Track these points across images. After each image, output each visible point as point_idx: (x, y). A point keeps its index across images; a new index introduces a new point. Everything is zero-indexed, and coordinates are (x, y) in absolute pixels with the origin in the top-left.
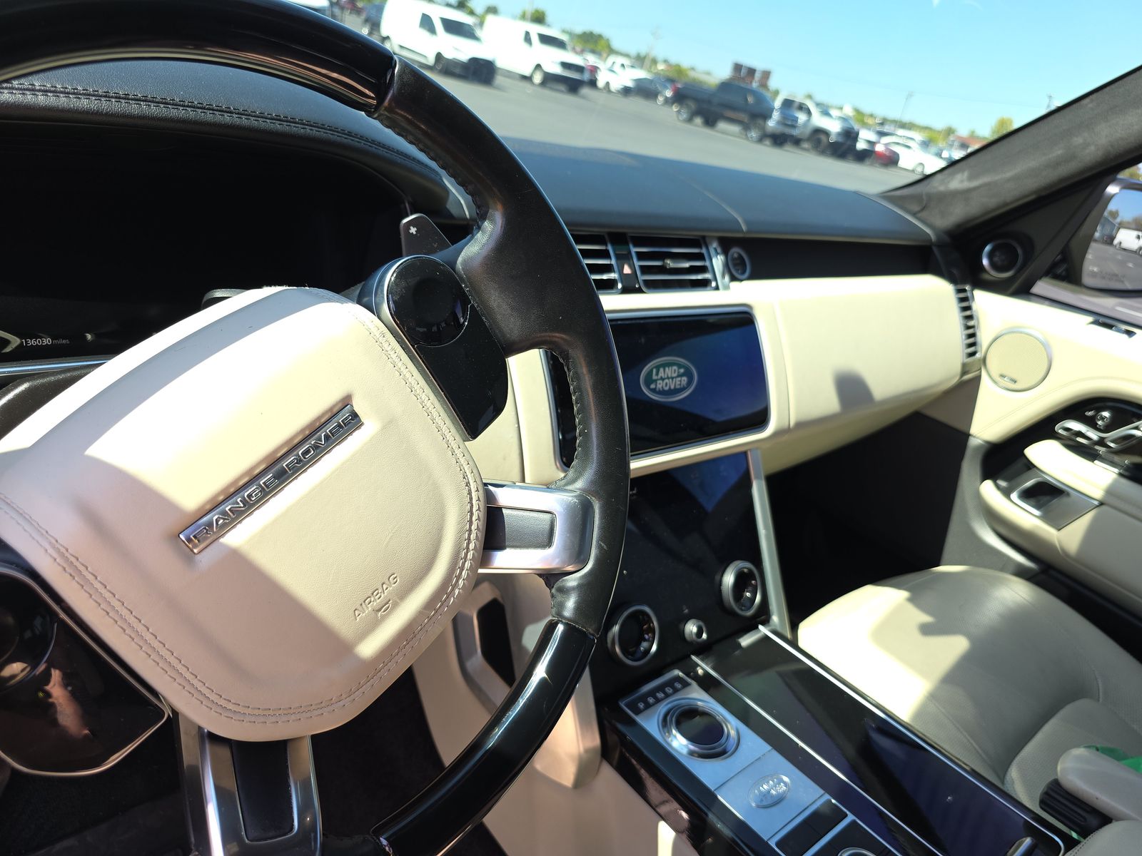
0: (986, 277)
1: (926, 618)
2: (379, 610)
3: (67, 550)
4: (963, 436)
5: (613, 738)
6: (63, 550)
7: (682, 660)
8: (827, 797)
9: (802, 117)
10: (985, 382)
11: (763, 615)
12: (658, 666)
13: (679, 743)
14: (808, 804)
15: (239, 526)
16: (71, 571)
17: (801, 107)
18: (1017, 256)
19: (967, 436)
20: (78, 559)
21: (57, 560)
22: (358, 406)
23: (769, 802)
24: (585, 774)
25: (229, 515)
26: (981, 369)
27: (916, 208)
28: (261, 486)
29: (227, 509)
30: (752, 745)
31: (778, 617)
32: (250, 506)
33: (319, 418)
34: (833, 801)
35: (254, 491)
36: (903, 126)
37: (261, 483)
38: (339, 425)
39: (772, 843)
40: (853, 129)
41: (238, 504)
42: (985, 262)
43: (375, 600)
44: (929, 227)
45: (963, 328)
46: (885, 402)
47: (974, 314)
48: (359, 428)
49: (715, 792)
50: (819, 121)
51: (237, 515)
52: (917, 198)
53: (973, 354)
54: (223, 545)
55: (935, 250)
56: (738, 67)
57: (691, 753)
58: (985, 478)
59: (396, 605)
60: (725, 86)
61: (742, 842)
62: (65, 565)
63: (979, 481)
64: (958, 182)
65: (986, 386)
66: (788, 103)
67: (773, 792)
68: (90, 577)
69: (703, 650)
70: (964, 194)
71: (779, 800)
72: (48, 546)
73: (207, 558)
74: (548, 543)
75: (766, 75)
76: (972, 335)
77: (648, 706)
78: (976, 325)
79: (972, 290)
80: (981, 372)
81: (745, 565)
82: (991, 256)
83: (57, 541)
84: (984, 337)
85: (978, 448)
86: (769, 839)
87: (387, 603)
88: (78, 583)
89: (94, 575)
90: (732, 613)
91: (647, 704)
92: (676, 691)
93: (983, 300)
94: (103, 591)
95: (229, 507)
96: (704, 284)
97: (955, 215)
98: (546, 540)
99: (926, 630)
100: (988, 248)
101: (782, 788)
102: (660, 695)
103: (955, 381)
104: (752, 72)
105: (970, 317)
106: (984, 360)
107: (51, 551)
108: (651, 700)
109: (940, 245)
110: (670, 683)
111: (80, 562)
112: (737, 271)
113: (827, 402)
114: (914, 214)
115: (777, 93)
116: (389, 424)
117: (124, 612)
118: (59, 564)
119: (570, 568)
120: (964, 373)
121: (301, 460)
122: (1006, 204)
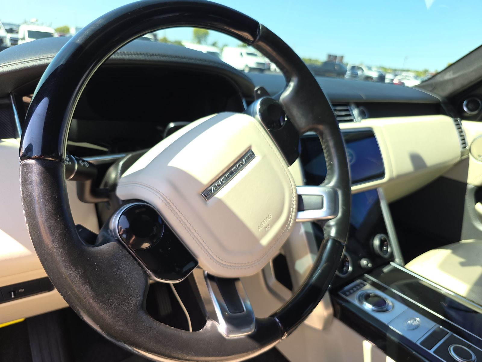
0: (466, 115)
1: (462, 260)
2: (266, 228)
3: (167, 198)
4: (464, 185)
5: (338, 307)
6: (165, 197)
7: (361, 276)
8: (438, 325)
9: (360, 73)
10: (471, 159)
11: (392, 258)
12: (352, 278)
13: (368, 307)
14: (430, 328)
15: (220, 191)
16: (168, 206)
17: (360, 68)
18: (479, 104)
19: (465, 184)
20: (170, 201)
21: (164, 201)
22: (253, 150)
23: (412, 328)
24: (327, 324)
25: (217, 187)
26: (469, 154)
27: (431, 89)
28: (226, 177)
29: (216, 185)
30: (400, 307)
31: (398, 259)
32: (223, 184)
33: (242, 153)
34: (441, 327)
35: (224, 179)
36: (404, 71)
37: (226, 176)
38: (248, 156)
39: (418, 343)
40: (383, 75)
41: (219, 183)
42: (465, 109)
43: (265, 224)
44: (438, 96)
45: (459, 136)
46: (431, 167)
47: (463, 131)
48: (255, 158)
49: (388, 325)
50: (367, 73)
51: (218, 187)
52: (431, 85)
53: (465, 147)
54: (215, 197)
55: (443, 105)
56: (330, 56)
57: (374, 311)
58: (476, 202)
59: (272, 226)
60: (325, 64)
61: (405, 344)
62: (166, 203)
63: (474, 204)
64: (448, 76)
65: (472, 161)
66: (353, 68)
67: (413, 324)
68: (174, 208)
69: (370, 271)
70: (452, 81)
71: (417, 327)
72: (160, 196)
73: (211, 202)
74: (321, 207)
75: (342, 58)
76: (464, 139)
77: (351, 294)
78: (464, 135)
79: (461, 121)
80: (469, 155)
81: (382, 236)
82: (467, 106)
83: (163, 194)
84: (469, 140)
85: (472, 189)
86: (416, 342)
87: (268, 225)
88: (171, 210)
89: (176, 207)
90: (379, 257)
91: (351, 292)
92: (361, 287)
93: (466, 124)
94: (178, 213)
95: (217, 184)
96: (351, 121)
97: (449, 89)
98: (320, 206)
99: (463, 264)
100: (465, 103)
101: (417, 323)
102: (355, 289)
103: (458, 159)
104: (335, 57)
105: (461, 132)
106: (470, 150)
107: (161, 198)
108: (351, 291)
109: (444, 103)
110: (358, 285)
111: (171, 202)
112: (364, 115)
113: (408, 167)
114: (431, 91)
115: (347, 64)
116: (264, 157)
117: (185, 221)
118: (164, 203)
119: (330, 217)
120: (462, 155)
121: (237, 169)
122: (472, 82)
